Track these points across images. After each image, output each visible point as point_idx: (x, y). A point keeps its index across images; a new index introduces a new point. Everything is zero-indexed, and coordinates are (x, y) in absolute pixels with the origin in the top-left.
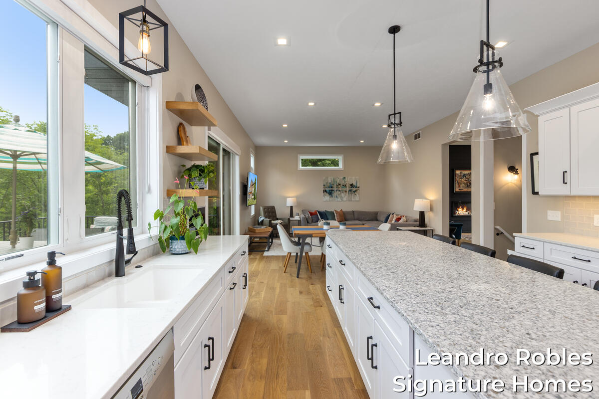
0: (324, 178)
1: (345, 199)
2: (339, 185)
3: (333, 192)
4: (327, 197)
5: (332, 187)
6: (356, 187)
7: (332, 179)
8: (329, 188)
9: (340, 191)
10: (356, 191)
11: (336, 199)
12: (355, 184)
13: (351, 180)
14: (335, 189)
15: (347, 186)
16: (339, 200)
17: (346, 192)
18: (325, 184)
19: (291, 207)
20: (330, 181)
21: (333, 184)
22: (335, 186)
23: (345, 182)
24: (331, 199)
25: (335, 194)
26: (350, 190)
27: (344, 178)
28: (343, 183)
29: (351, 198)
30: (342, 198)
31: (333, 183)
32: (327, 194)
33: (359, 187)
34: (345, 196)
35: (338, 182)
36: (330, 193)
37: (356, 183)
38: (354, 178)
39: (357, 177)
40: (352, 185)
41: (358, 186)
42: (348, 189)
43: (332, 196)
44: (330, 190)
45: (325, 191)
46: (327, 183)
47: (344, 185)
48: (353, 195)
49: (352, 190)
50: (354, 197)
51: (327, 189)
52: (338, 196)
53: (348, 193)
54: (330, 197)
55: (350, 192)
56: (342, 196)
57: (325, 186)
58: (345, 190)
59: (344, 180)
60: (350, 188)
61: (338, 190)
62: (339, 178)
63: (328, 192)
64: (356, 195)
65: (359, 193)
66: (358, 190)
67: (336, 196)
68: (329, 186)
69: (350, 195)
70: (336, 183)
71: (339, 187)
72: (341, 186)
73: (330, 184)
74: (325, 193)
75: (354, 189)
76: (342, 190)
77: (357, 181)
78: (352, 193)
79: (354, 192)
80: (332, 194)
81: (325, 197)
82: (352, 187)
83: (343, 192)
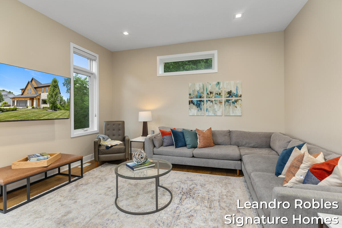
0: (190, 84)
1: (219, 113)
2: (211, 93)
3: (202, 103)
4: (194, 110)
5: (200, 97)
6: (236, 96)
7: (201, 85)
8: (197, 97)
9: (212, 102)
10: (236, 101)
11: (207, 114)
12: (234, 91)
13: (227, 86)
14: (205, 99)
15: (223, 94)
16: (211, 113)
17: (221, 102)
18: (191, 92)
19: (145, 124)
21: (202, 93)
22: (205, 95)
23: (219, 89)
24: (200, 113)
25: (205, 106)
26: (228, 101)
27: (218, 83)
28: (216, 90)
29: (229, 112)
30: (214, 111)
31: (202, 90)
32: (195, 107)
33: (241, 96)
34: (219, 109)
35: (210, 89)
36: (199, 105)
37: (237, 90)
38: (232, 82)
39: (237, 82)
40: (230, 93)
41: (239, 93)
42: (223, 99)
43: (201, 109)
44: (198, 101)
45: (191, 102)
46: (194, 91)
47: (217, 94)
48: (231, 107)
49: (230, 100)
50: (233, 111)
51: (195, 100)
52: (209, 109)
53: (225, 105)
54: (198, 110)
55: (226, 103)
56: (215, 109)
57: (191, 96)
58: (220, 100)
59: (218, 86)
60: (227, 97)
61: (209, 101)
62: (210, 84)
63: (195, 103)
64: (236, 107)
65: (240, 104)
66: (240, 101)
67: (207, 109)
68: (197, 96)
69: (227, 107)
70: (207, 91)
71: (211, 96)
72: (214, 94)
73: (198, 92)
74: (192, 104)
75: (234, 99)
76: (215, 100)
77: (238, 86)
78: (230, 105)
79: (233, 102)
80: (201, 107)
81: (192, 110)
82: (231, 96)
83: (217, 103)
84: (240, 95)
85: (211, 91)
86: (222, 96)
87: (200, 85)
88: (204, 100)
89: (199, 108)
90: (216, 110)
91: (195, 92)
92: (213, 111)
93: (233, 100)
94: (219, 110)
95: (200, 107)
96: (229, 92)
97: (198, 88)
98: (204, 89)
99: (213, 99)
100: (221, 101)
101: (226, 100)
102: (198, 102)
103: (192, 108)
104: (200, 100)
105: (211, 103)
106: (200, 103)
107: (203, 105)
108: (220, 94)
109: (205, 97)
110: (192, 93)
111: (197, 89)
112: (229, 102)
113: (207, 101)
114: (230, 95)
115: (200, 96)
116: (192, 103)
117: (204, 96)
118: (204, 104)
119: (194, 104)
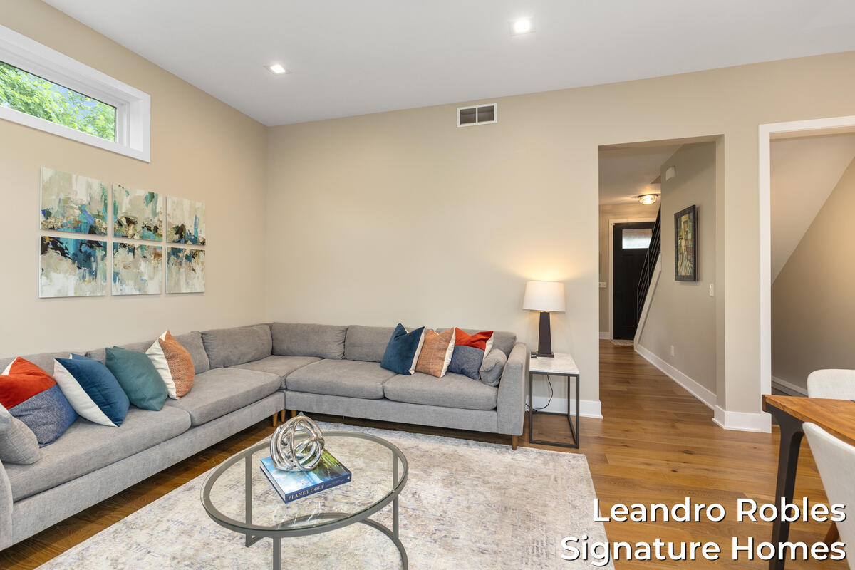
0: (48, 173)
1: (152, 287)
2: (129, 221)
3: (99, 253)
4: (65, 277)
5: (92, 231)
6: (195, 241)
7: (96, 190)
8: (78, 229)
9: (132, 250)
10: (194, 255)
11: (116, 289)
12: (190, 228)
13: (173, 211)
14: (110, 240)
15: (164, 230)
16: (129, 288)
17: (158, 255)
18: (54, 207)
20: (85, 200)
21: (103, 218)
22: (109, 224)
23: (155, 214)
24: (87, 288)
25: (109, 262)
26: (175, 252)
27: (152, 197)
28: (144, 216)
29: (177, 283)
30: (140, 281)
31: (96, 208)
32: (67, 264)
33: (203, 243)
34: (155, 275)
35: (125, 208)
36: (84, 257)
37: (196, 225)
38: (186, 203)
39: (198, 205)
40: (180, 230)
41: (201, 236)
42: (165, 246)
43: (94, 274)
44: (82, 243)
45: (51, 245)
46: (65, 203)
47: (149, 228)
48: (182, 270)
49: (180, 250)
50: (186, 280)
51: (69, 237)
52: (123, 271)
53: (168, 263)
54: (84, 277)
55: (172, 257)
56: (140, 274)
57: (52, 219)
58: (155, 249)
59: (150, 205)
60: (174, 242)
61: (124, 246)
62: (128, 193)
63: (71, 250)
64: (194, 270)
65: (202, 263)
66: (201, 254)
67: (116, 275)
68: (78, 222)
69: (174, 268)
70: (116, 212)
71: (131, 232)
72: (139, 227)
73: (82, 209)
74: (53, 255)
75: (189, 248)
76: (141, 247)
77: (198, 216)
78: (181, 264)
79: (187, 258)
80: (94, 265)
81: (54, 275)
82: (183, 241)
83: (148, 255)
84: (201, 241)
85: (129, 215)
86: (161, 236)
87: (89, 186)
88: (105, 243)
89: (85, 271)
90: (145, 277)
91: (72, 208)
92: (135, 281)
93: (188, 252)
94: (152, 278)
95: (90, 266)
96: (177, 227)
97: (81, 196)
98: (106, 205)
99: (136, 244)
100: (158, 251)
101: (172, 248)
102: (84, 248)
103: (56, 270)
104: (89, 241)
105: (131, 254)
106: (89, 250)
107: (103, 259)
108: (156, 229)
109: (110, 232)
110: (56, 209)
111: (78, 197)
112: (177, 256)
113: (116, 247)
114: (181, 236)
115: (91, 227)
116: (56, 247)
117: (106, 229)
118: (105, 255)
119: (64, 253)
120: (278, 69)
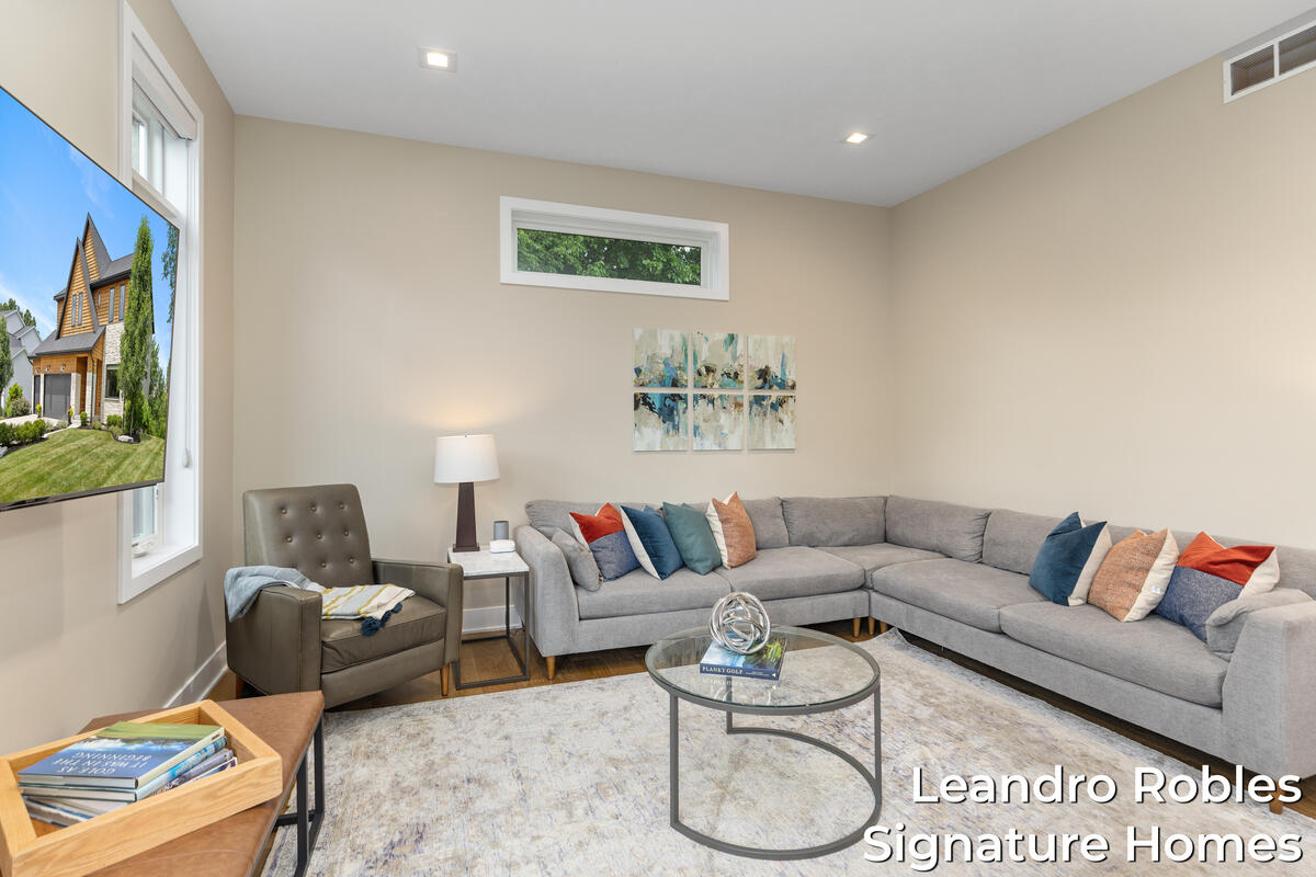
0: (638, 332)
1: (733, 442)
2: (709, 370)
3: (681, 406)
4: (653, 431)
5: (675, 384)
6: (782, 385)
7: (678, 340)
8: (662, 384)
9: (712, 401)
10: (781, 402)
11: (696, 444)
12: (775, 370)
13: (758, 350)
14: (690, 391)
15: (744, 377)
16: (709, 444)
17: (738, 405)
18: (644, 364)
19: (466, 492)
20: (668, 353)
21: (683, 369)
22: (689, 376)
23: (735, 358)
24: (671, 442)
25: (690, 415)
26: (758, 400)
27: (732, 338)
28: (724, 362)
29: (761, 438)
30: (720, 436)
31: (678, 360)
32: (654, 418)
33: (793, 387)
34: (736, 428)
35: (705, 356)
36: (668, 411)
37: (783, 365)
38: (771, 339)
39: (786, 339)
40: (764, 374)
41: (791, 378)
42: (746, 393)
43: (676, 428)
44: (665, 397)
45: (642, 401)
46: (652, 359)
47: (728, 375)
48: (767, 422)
49: (763, 398)
50: (772, 433)
51: (655, 392)
52: (702, 425)
53: (750, 414)
54: (668, 431)
55: (755, 406)
56: (721, 427)
57: (642, 377)
58: (735, 398)
59: (730, 348)
60: (757, 388)
61: (704, 397)
62: (707, 339)
63: (657, 405)
64: (781, 421)
65: (792, 412)
66: (791, 400)
67: (696, 428)
68: (663, 376)
69: (757, 420)
70: (695, 362)
71: (710, 381)
72: (718, 375)
73: (666, 364)
74: (644, 409)
75: (775, 394)
76: (721, 396)
77: (786, 354)
78: (765, 415)
79: (773, 406)
80: (676, 418)
81: (644, 429)
82: (767, 386)
83: (727, 406)
84: (790, 384)
85: (709, 363)
86: (742, 382)
87: (672, 338)
88: (686, 395)
89: (669, 424)
90: (725, 431)
91: (658, 363)
92: (715, 436)
93: (773, 400)
94: (732, 432)
95: (673, 421)
96: (761, 370)
97: (666, 351)
98: (686, 356)
99: (715, 393)
100: (739, 400)
101: (755, 396)
102: (668, 402)
103: (646, 425)
104: (672, 395)
105: (710, 405)
106: (672, 404)
107: (684, 412)
108: (736, 375)
109: (691, 383)
110: (645, 365)
111: (663, 351)
112: (761, 405)
113: (696, 398)
114: (765, 381)
115: (674, 379)
116: (646, 403)
117: (686, 381)
118: (686, 408)
119: (651, 409)
120: (857, 138)
